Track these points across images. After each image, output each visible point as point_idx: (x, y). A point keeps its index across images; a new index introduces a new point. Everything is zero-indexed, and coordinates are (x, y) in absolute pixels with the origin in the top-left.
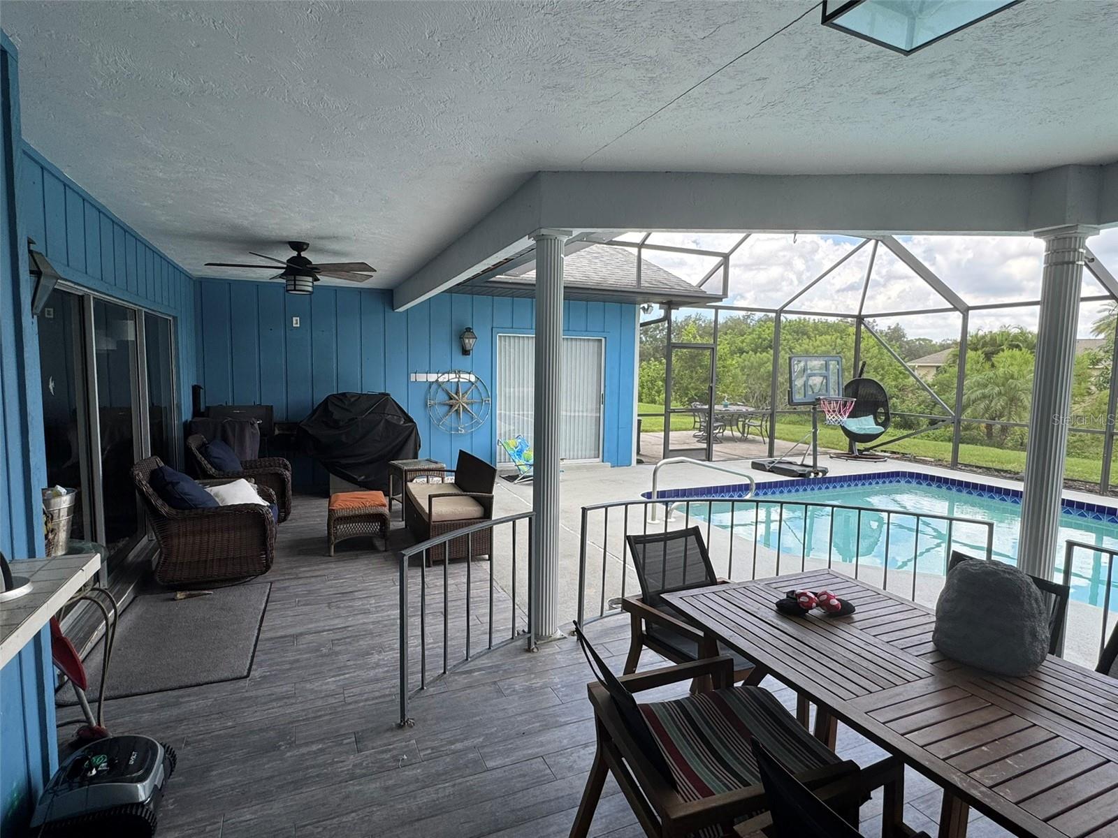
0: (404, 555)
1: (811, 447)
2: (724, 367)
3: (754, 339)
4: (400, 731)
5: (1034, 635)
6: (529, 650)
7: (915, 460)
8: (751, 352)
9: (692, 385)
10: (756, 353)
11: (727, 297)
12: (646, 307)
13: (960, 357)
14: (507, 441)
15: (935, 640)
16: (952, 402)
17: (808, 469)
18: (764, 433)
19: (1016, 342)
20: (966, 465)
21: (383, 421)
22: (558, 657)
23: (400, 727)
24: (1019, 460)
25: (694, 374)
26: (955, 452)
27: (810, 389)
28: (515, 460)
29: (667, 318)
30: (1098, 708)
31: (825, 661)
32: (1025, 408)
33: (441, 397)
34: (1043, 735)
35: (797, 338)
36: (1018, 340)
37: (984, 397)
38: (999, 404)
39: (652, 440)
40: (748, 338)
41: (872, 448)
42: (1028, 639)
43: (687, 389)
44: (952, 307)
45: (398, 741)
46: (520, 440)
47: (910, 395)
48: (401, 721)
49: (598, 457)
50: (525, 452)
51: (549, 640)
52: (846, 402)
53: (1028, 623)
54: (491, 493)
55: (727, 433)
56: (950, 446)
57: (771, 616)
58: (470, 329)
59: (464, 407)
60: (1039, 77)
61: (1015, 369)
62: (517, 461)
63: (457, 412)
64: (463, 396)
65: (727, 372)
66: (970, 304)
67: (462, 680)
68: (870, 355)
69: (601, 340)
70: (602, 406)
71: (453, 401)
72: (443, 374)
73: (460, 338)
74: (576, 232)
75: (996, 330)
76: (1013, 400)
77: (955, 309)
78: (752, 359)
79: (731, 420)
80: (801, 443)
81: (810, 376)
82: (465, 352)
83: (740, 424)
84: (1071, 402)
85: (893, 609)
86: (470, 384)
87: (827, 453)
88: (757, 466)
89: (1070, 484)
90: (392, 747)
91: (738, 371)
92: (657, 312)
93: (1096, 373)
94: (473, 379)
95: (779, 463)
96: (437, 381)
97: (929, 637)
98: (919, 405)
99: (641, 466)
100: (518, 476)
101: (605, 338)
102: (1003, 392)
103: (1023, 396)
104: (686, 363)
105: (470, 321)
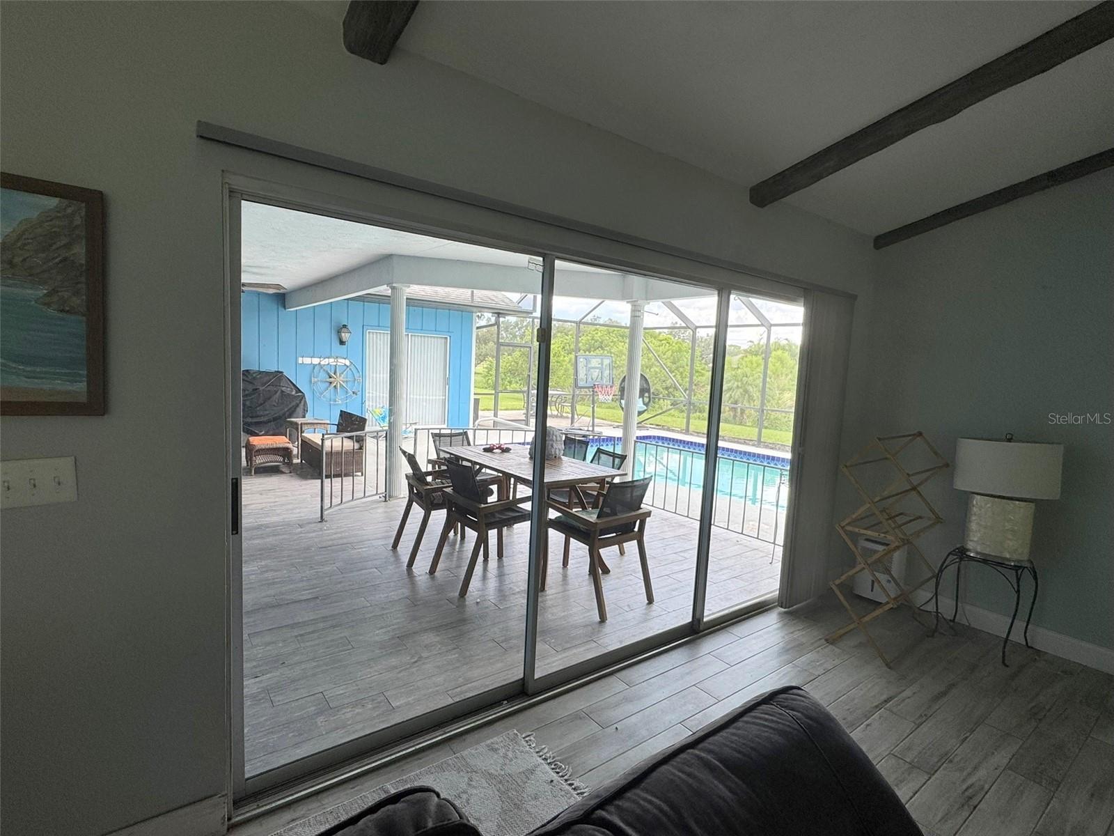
2: (557, 362)
3: (588, 340)
6: (385, 501)
12: (480, 315)
14: (375, 410)
21: (279, 392)
26: (687, 423)
27: (590, 378)
29: (497, 323)
33: (323, 375)
44: (686, 326)
45: (321, 525)
46: (384, 410)
48: (321, 521)
51: (397, 498)
58: (346, 326)
59: (340, 384)
62: (381, 424)
63: (335, 387)
64: (340, 376)
68: (665, 356)
69: (447, 338)
71: (332, 380)
72: (325, 358)
73: (338, 332)
77: (688, 327)
81: (590, 368)
82: (342, 343)
86: (345, 367)
90: (317, 527)
94: (348, 363)
96: (319, 363)
101: (449, 335)
102: (740, 386)
105: (346, 320)
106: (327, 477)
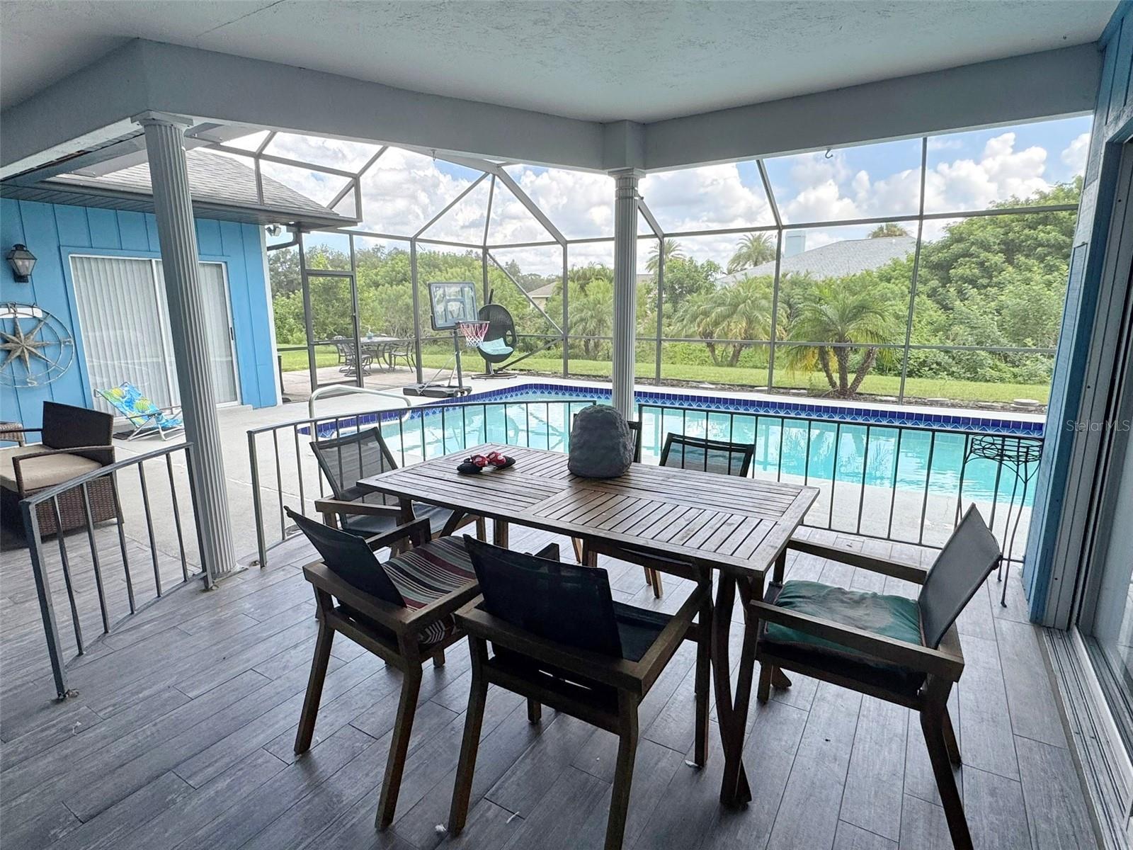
0: (29, 503)
1: (456, 372)
3: (388, 272)
4: (60, 706)
5: (625, 447)
6: (207, 589)
7: (538, 374)
8: (387, 285)
9: (330, 320)
10: (391, 286)
11: (362, 221)
12: (272, 228)
13: (564, 289)
14: (109, 390)
15: (570, 468)
16: (561, 324)
17: (455, 389)
18: (411, 363)
19: (600, 275)
20: (574, 375)
22: (244, 587)
23: (58, 701)
24: (607, 368)
25: (330, 308)
26: (566, 365)
27: (450, 314)
28: (125, 412)
29: (297, 241)
30: (660, 482)
31: (501, 494)
32: (608, 328)
34: (633, 500)
35: (429, 270)
36: (601, 275)
37: (582, 320)
38: (592, 325)
39: (297, 379)
40: (382, 271)
41: (504, 367)
42: (622, 450)
43: (324, 324)
44: (555, 240)
45: (63, 714)
46: (126, 389)
47: (529, 323)
48: (59, 695)
49: (236, 399)
50: (137, 401)
51: (229, 575)
52: (481, 325)
53: (621, 440)
54: (109, 443)
55: (375, 366)
56: (562, 361)
57: (456, 478)
58: (22, 246)
59: (30, 353)
60: (606, 43)
61: (600, 296)
62: (128, 413)
63: (20, 358)
64: (27, 337)
65: (366, 305)
66: (568, 239)
67: (129, 638)
68: (495, 285)
69: (221, 265)
70: (232, 342)
71: (9, 346)
73: (7, 259)
74: (198, 121)
75: (585, 266)
76: (601, 322)
77: (557, 242)
78: (389, 291)
79: (375, 351)
80: (444, 368)
81: (449, 301)
82: (19, 278)
83: (387, 355)
84: (635, 324)
85: (541, 458)
86: (35, 322)
87: (469, 376)
88: (408, 392)
89: (639, 380)
90: (55, 722)
91: (376, 303)
92: (285, 235)
93: (649, 300)
94: (38, 313)
95: (428, 387)
97: (566, 468)
98: (536, 331)
99: (288, 405)
100: (133, 432)
101: (226, 263)
102: (594, 315)
103: (607, 318)
104: (320, 296)
105: (20, 232)
106: (45, 539)
